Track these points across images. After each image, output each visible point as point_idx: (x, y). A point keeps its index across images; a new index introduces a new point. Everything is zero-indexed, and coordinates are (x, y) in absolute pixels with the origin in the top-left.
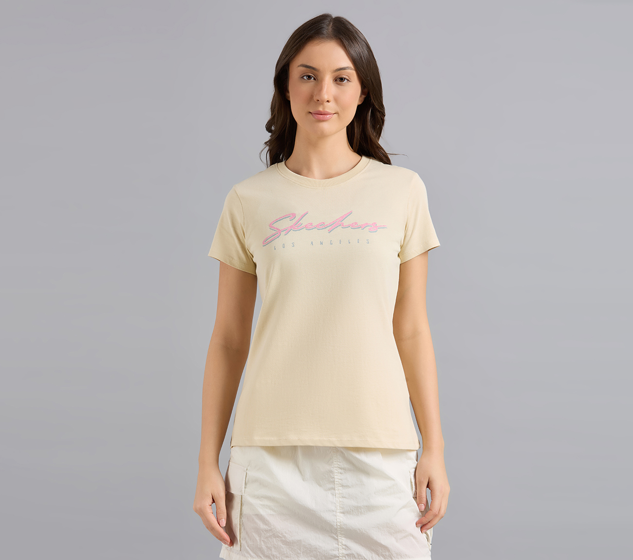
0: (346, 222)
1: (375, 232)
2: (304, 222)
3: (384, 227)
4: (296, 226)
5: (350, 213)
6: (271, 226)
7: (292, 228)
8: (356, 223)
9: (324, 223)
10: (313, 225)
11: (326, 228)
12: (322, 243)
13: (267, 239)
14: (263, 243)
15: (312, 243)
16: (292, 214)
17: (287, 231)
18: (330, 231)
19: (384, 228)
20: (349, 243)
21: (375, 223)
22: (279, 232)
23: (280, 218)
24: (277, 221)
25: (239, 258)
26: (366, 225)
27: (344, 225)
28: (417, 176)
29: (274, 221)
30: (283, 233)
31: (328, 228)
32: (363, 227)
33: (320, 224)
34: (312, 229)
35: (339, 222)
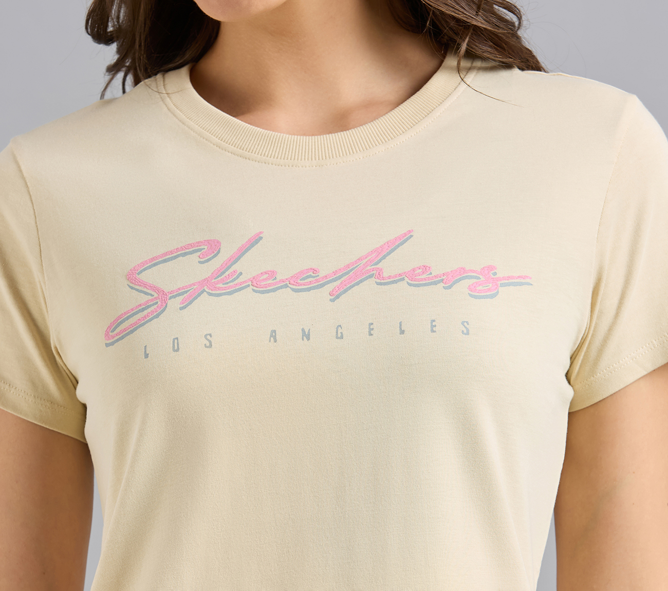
0: (391, 266)
1: (492, 297)
2: (249, 267)
3: (520, 281)
4: (222, 281)
5: (407, 237)
6: (133, 278)
7: (208, 286)
8: (425, 268)
9: (314, 271)
10: (279, 277)
11: (322, 286)
12: (306, 335)
13: (118, 321)
14: (107, 334)
15: (273, 335)
16: (208, 242)
17: (189, 295)
18: (335, 296)
19: (521, 284)
20: (402, 332)
21: (491, 268)
22: (162, 297)
23: (166, 254)
24: (154, 262)
25: (35, 383)
26: (460, 274)
27: (385, 275)
28: (634, 107)
29: (143, 263)
30: (174, 304)
31: (330, 287)
32: (449, 280)
33: (302, 272)
34: (274, 290)
35: (366, 265)
